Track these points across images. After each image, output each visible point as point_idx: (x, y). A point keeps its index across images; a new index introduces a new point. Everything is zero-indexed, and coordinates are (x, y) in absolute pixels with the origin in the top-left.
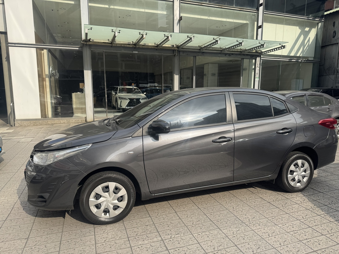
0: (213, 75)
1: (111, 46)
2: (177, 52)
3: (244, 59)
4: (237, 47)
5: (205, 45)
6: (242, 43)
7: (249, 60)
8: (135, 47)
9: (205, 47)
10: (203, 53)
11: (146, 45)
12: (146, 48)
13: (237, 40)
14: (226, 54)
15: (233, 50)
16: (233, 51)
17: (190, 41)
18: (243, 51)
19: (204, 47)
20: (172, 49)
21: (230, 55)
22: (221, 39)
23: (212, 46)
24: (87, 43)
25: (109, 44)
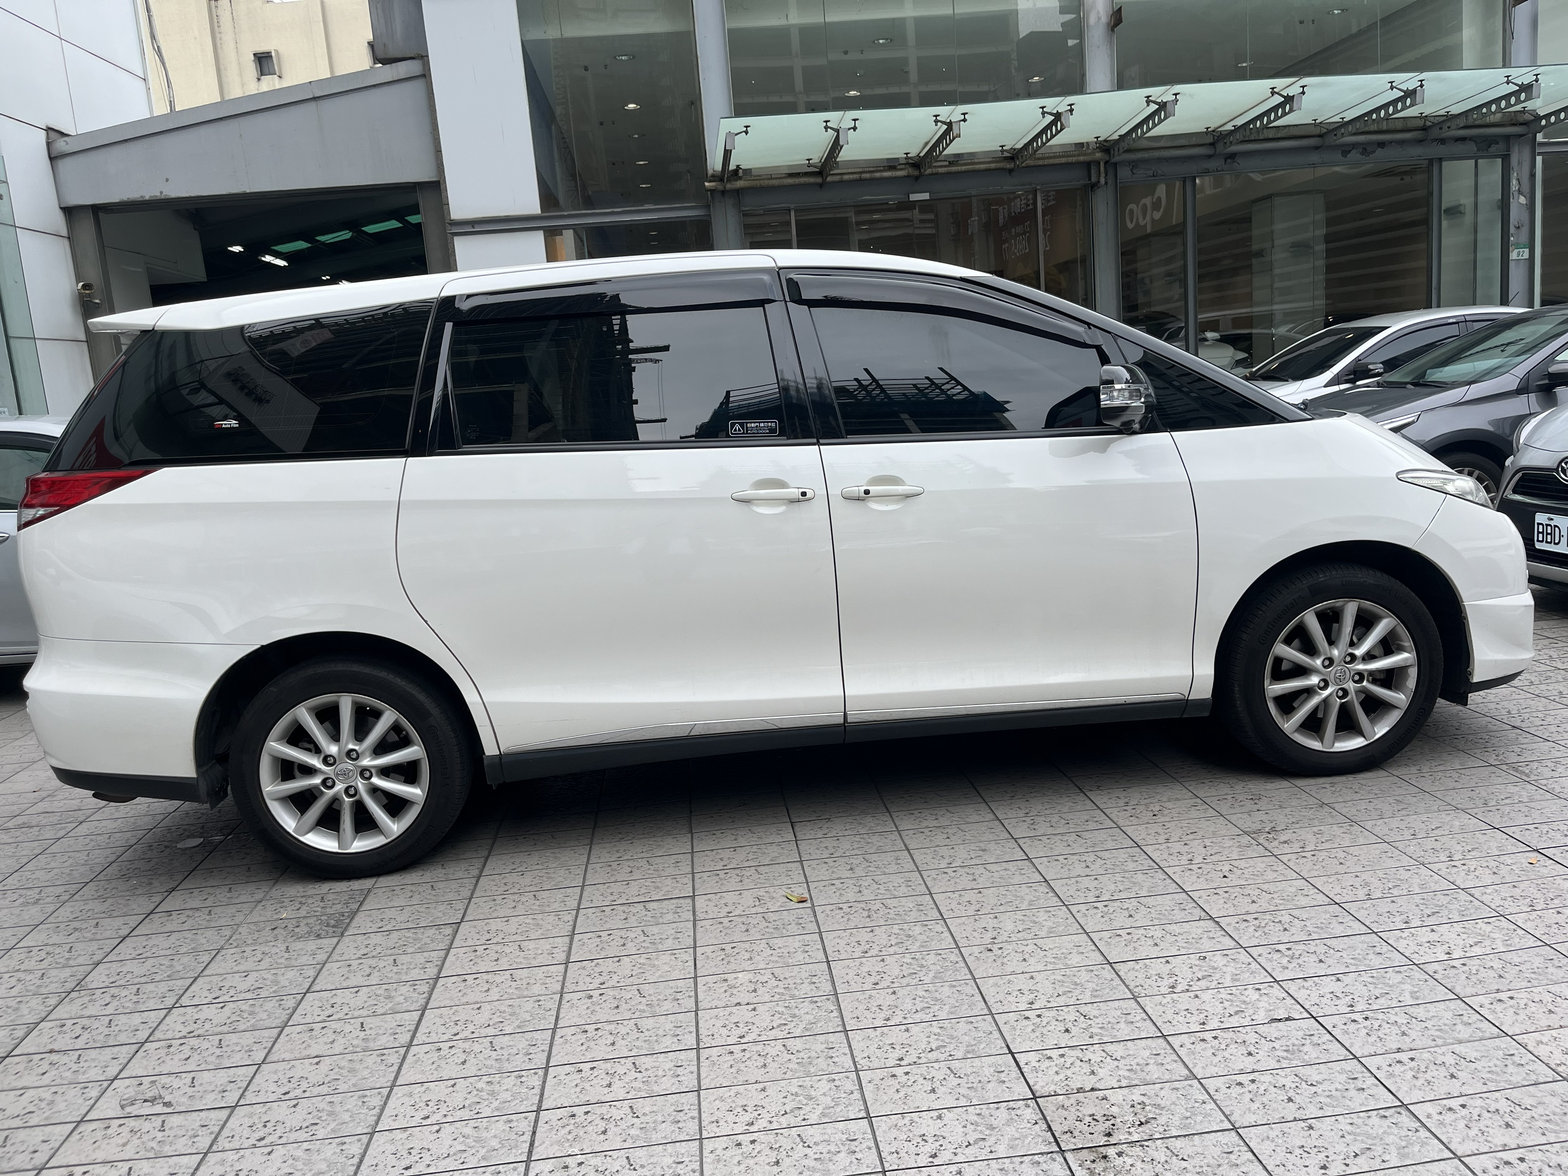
0: (1301, 249)
1: (821, 186)
2: (1102, 169)
3: (1444, 163)
4: (1402, 110)
5: (1240, 122)
6: (1414, 91)
7: (1473, 161)
8: (916, 173)
9: (1237, 129)
10: (1228, 160)
11: (966, 158)
12: (965, 172)
13: (1391, 82)
14: (1345, 150)
15: (1384, 126)
16: (1385, 128)
17: (1160, 117)
18: (1434, 125)
19: (1231, 133)
20: (1082, 158)
21: (1365, 149)
22: (1312, 86)
23: (1277, 118)
24: (729, 186)
25: (812, 180)
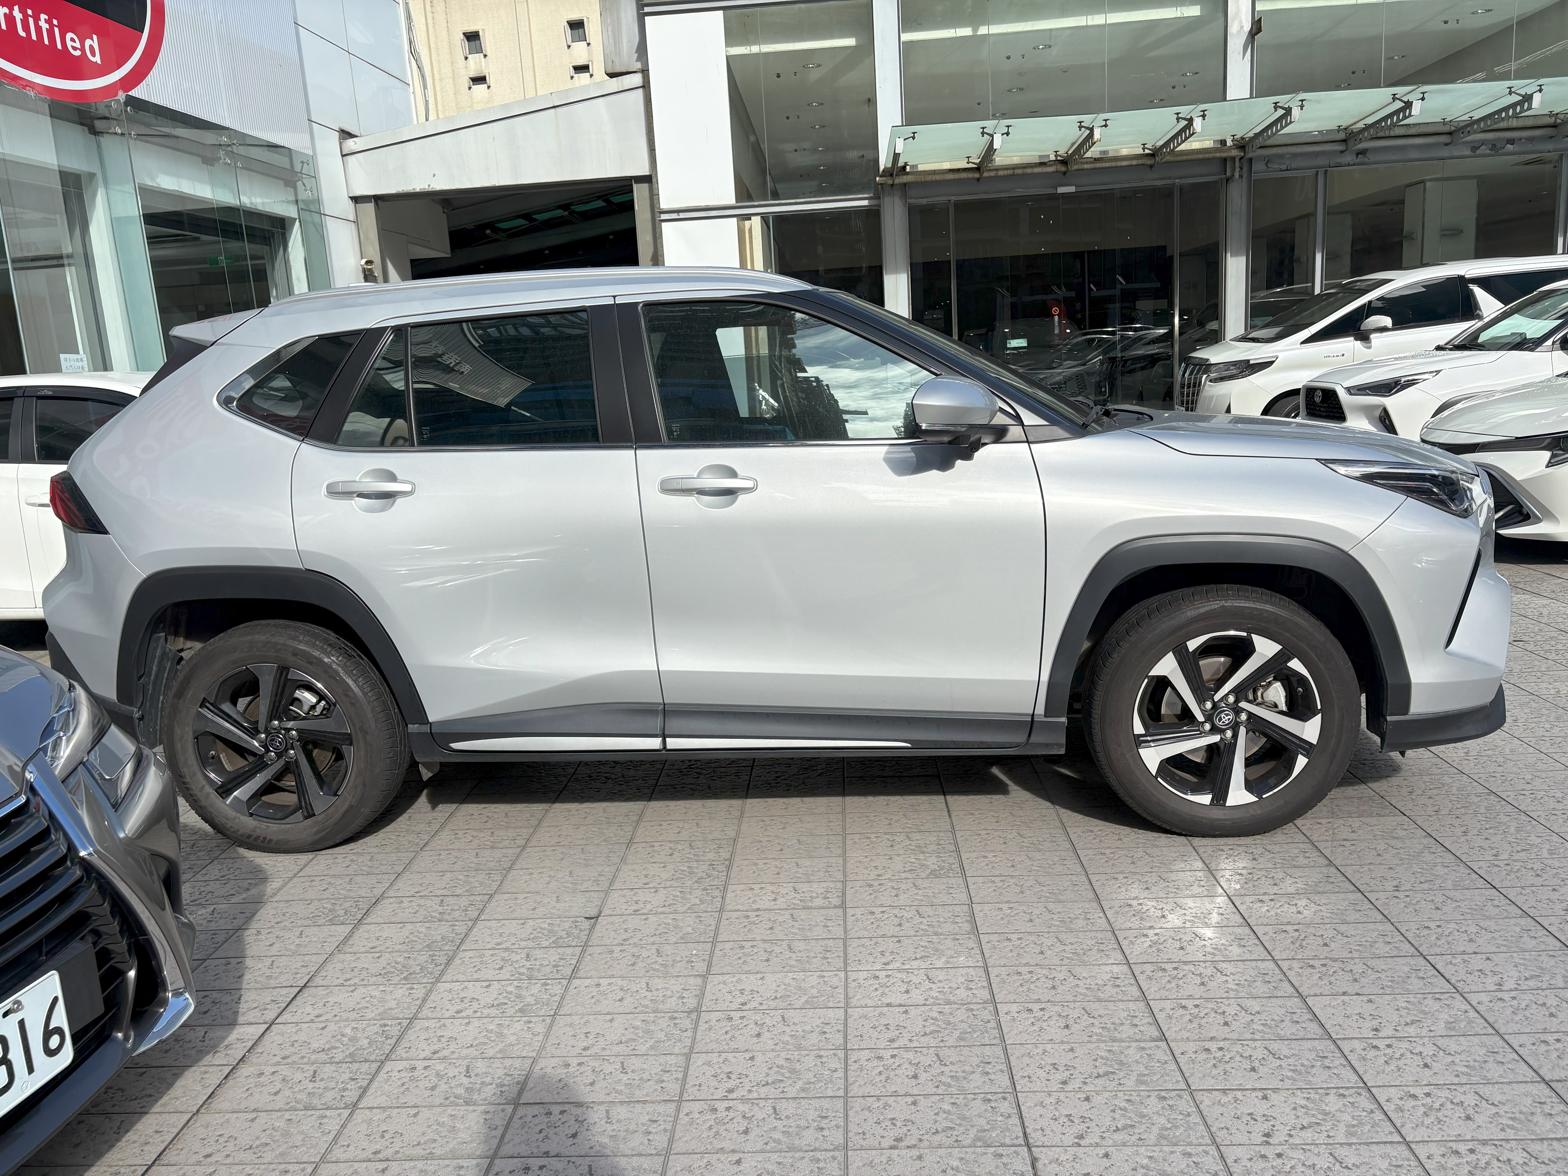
2: (1237, 164)
5: (1370, 120)
8: (1063, 169)
9: (1368, 127)
10: (1361, 157)
11: (1111, 154)
12: (1108, 168)
14: (1475, 146)
17: (1286, 122)
19: (1362, 131)
20: (1218, 154)
22: (1432, 93)
25: (970, 175)
